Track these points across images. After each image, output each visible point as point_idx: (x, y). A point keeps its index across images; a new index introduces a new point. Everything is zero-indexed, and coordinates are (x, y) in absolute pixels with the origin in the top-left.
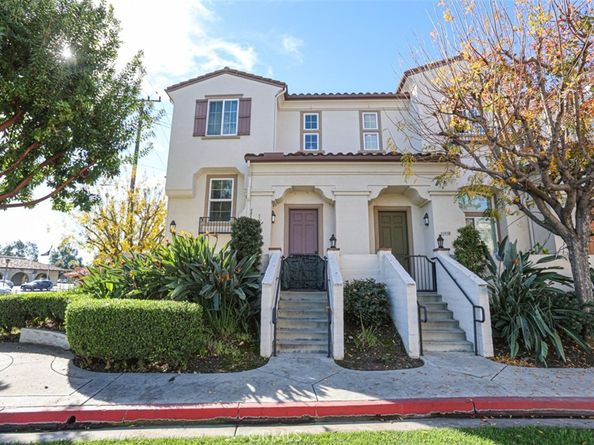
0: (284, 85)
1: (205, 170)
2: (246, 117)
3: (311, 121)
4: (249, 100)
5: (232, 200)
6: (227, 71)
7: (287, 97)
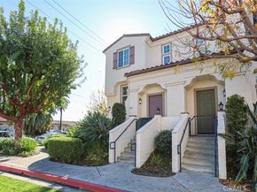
0: (148, 34)
1: (119, 83)
2: (132, 56)
3: (167, 49)
4: (133, 47)
6: (125, 36)
7: (153, 40)
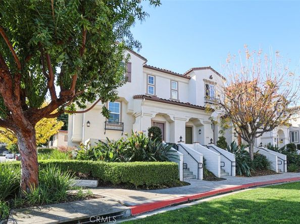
0: (146, 60)
3: (151, 80)
5: (119, 113)
